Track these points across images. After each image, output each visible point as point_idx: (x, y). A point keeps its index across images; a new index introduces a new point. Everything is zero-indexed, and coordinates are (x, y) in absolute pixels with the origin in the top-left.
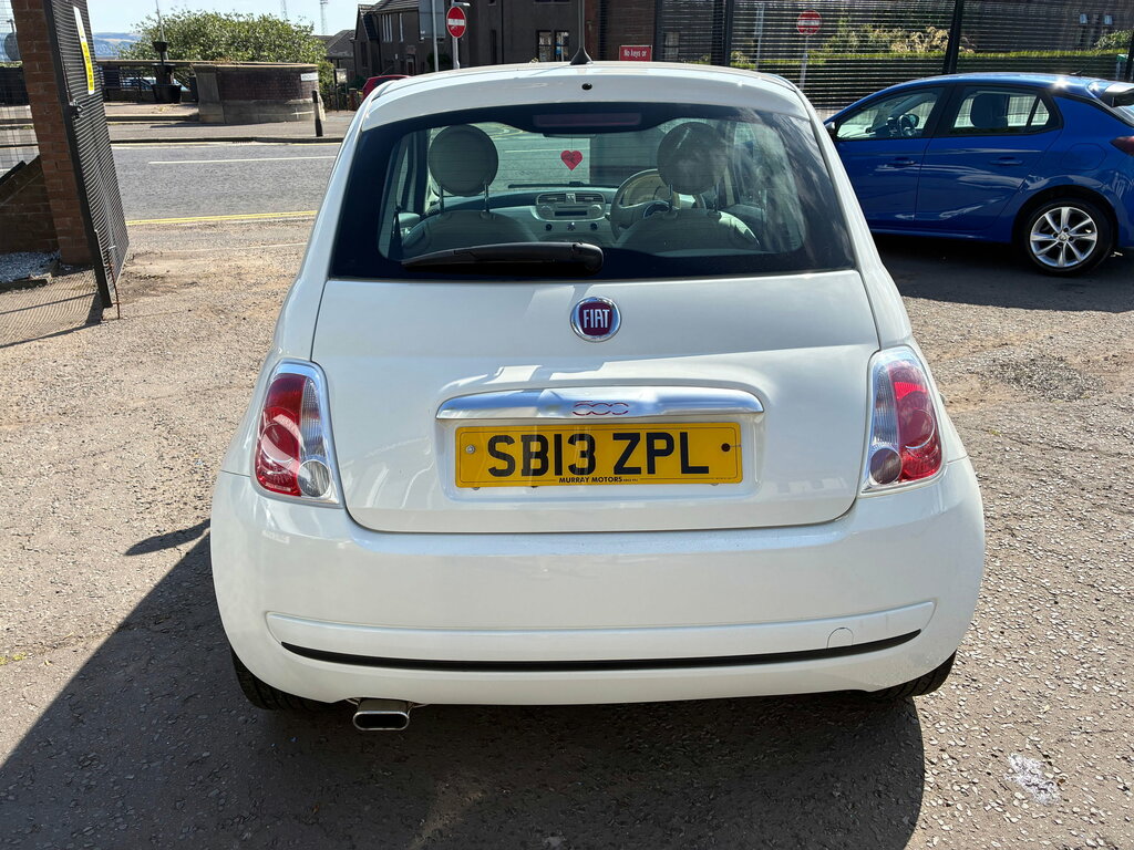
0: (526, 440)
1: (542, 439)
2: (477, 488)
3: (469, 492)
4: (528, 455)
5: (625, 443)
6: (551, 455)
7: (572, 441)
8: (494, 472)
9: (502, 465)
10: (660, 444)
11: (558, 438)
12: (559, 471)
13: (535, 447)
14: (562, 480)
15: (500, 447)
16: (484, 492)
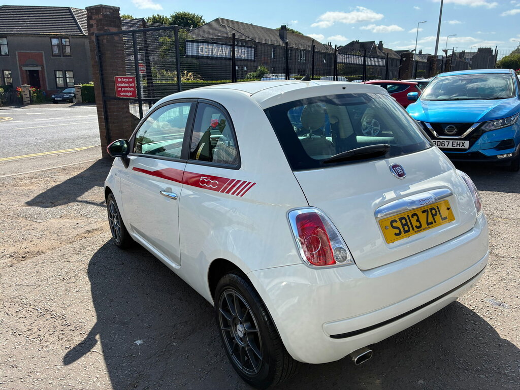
0: (401, 219)
1: (404, 218)
2: (393, 243)
3: (391, 245)
4: (403, 225)
5: (426, 213)
6: (409, 223)
7: (412, 217)
8: (396, 234)
9: (397, 231)
10: (434, 212)
11: (408, 216)
12: (413, 230)
13: (404, 221)
14: (415, 232)
15: (394, 224)
16: (396, 243)
